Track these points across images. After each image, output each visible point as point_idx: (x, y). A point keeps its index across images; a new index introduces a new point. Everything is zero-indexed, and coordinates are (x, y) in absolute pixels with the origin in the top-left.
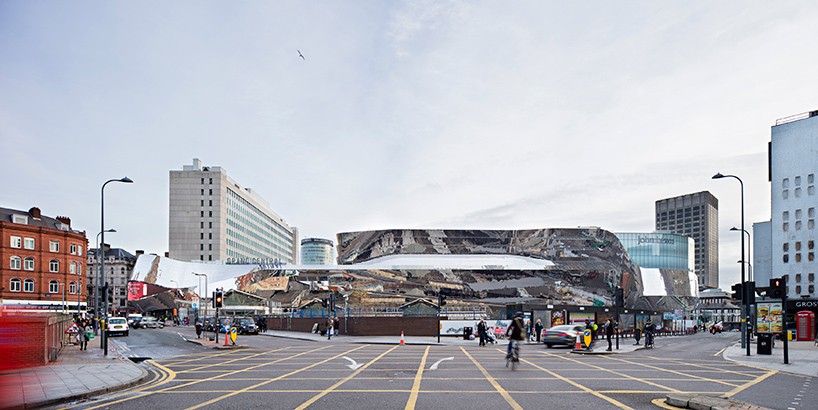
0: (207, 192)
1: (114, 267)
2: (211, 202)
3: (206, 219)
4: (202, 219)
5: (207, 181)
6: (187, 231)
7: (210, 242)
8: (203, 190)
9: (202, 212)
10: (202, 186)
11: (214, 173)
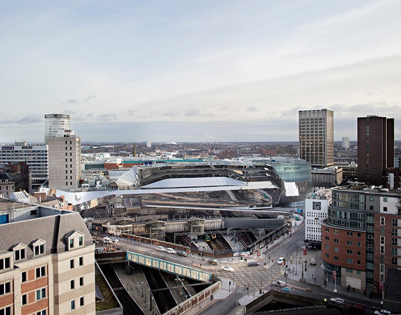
0: (68, 148)
1: (8, 186)
2: (71, 153)
3: (69, 163)
4: (67, 163)
5: (69, 142)
6: (58, 169)
7: (71, 175)
8: (66, 148)
9: (66, 159)
10: (66, 146)
11: (72, 138)
